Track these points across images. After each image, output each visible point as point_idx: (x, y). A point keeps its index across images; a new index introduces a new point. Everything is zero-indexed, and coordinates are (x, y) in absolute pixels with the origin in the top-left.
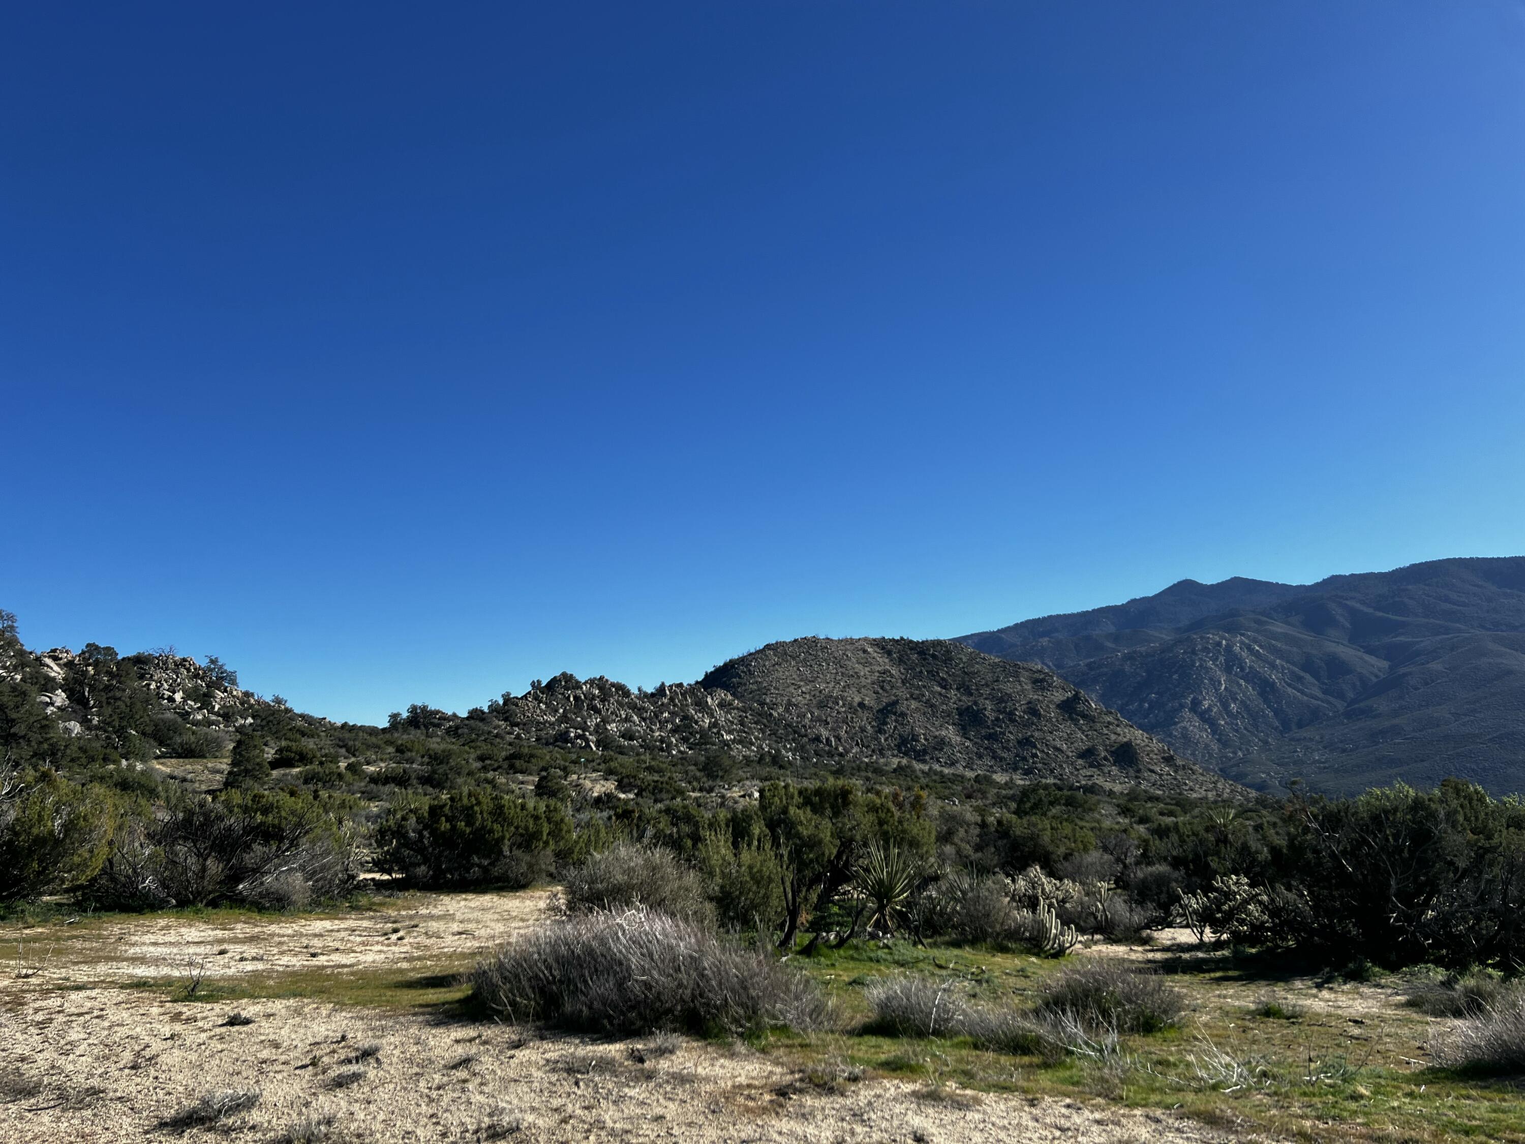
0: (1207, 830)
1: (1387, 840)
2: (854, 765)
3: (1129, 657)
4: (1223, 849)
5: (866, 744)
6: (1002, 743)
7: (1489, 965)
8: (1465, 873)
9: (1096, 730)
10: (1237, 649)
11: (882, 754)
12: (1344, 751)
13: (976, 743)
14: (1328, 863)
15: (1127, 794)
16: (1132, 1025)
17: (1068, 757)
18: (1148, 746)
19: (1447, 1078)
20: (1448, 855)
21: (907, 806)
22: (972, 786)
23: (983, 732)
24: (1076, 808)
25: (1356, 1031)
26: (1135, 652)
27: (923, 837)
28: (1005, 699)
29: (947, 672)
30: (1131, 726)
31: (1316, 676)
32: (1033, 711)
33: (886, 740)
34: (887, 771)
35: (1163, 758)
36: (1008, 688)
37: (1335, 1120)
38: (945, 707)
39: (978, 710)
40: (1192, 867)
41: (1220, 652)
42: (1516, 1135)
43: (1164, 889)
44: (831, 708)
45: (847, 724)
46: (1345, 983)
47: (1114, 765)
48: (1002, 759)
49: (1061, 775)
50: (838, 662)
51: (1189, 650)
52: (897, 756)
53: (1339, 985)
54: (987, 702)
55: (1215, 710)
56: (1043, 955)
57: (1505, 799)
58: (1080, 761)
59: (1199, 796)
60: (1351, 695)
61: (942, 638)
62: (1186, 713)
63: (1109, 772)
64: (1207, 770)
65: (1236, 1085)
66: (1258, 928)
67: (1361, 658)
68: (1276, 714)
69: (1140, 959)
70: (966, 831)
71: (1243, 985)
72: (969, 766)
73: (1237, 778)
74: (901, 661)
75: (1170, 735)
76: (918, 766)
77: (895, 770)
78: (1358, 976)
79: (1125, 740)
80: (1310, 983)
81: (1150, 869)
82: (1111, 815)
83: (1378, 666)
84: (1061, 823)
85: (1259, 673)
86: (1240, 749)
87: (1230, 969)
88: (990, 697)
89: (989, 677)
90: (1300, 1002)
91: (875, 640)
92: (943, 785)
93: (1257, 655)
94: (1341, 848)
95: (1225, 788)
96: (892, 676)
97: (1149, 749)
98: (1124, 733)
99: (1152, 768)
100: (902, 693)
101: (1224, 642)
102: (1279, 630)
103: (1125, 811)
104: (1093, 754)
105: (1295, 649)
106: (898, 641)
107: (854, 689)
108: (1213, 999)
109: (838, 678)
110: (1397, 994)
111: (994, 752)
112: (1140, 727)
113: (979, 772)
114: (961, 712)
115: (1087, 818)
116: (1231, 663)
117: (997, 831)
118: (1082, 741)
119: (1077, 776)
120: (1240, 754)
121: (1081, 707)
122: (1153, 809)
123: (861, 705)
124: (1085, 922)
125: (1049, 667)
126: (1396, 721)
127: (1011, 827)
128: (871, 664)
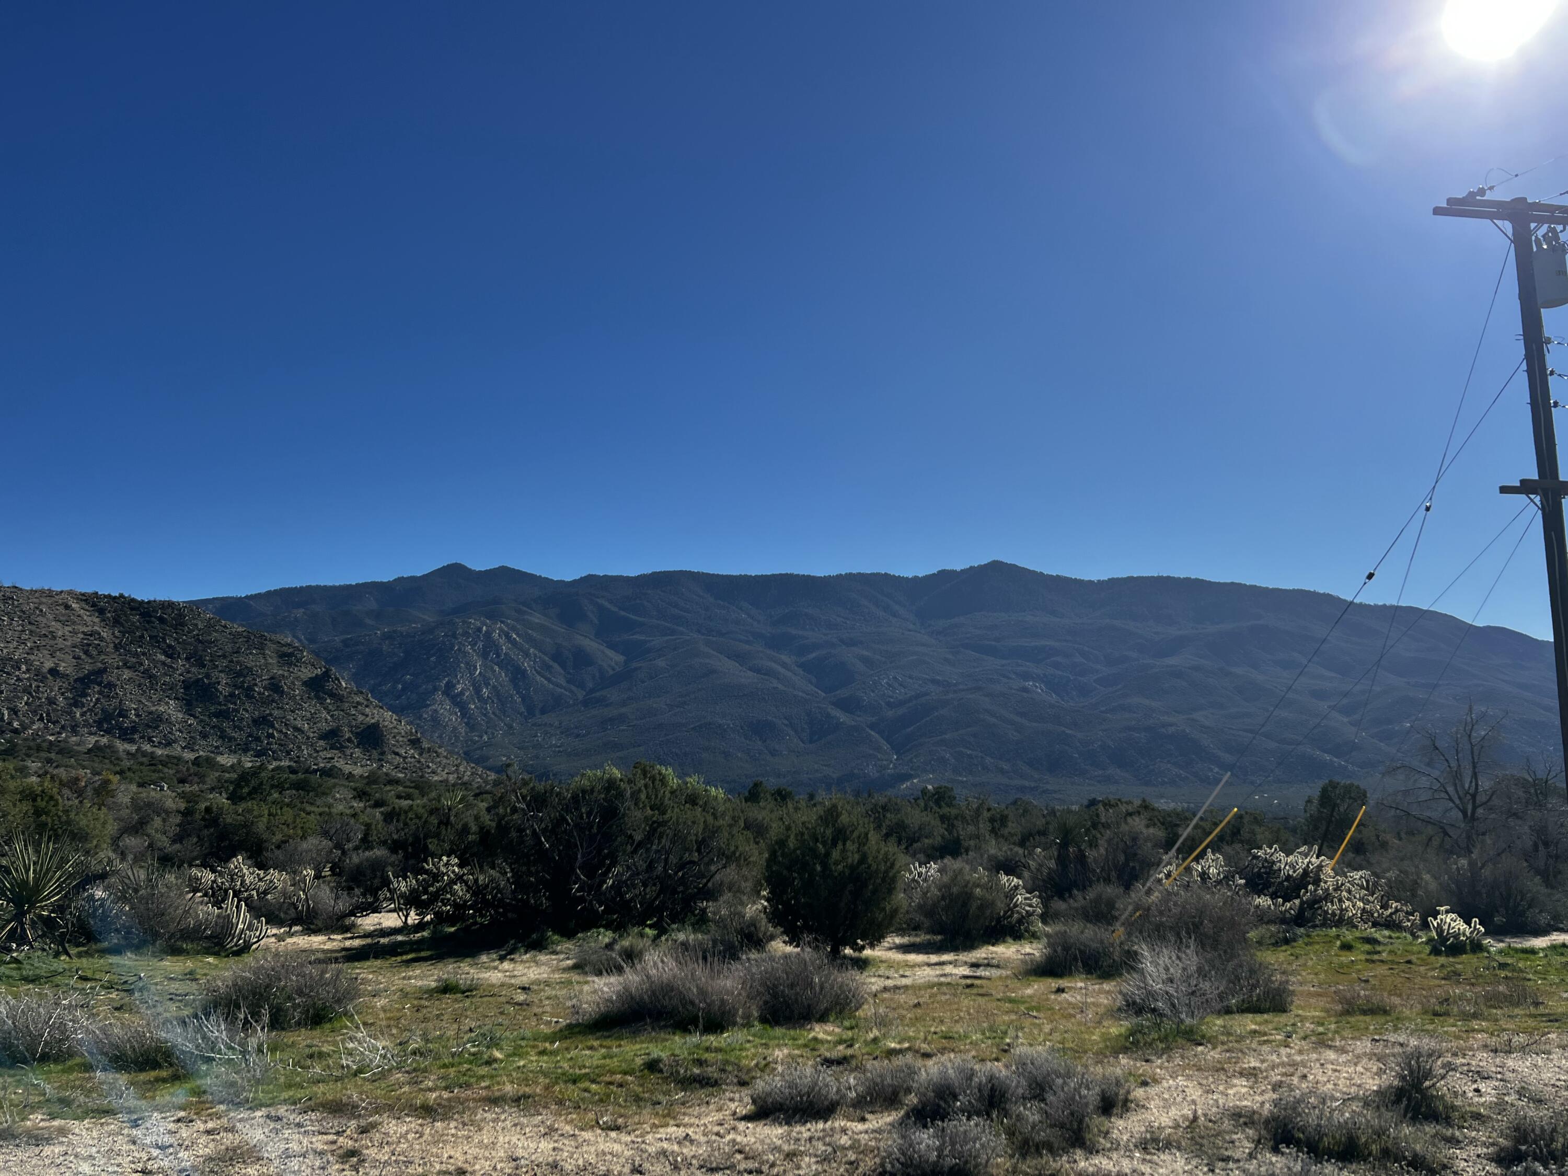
0: (431, 812)
1: (582, 818)
2: (32, 744)
3: (388, 637)
4: (444, 832)
5: (54, 719)
6: (233, 720)
7: (647, 926)
8: (640, 845)
9: (343, 710)
10: (495, 635)
11: (74, 730)
12: (578, 736)
13: (201, 721)
14: (529, 841)
15: (367, 777)
16: (300, 1019)
17: (308, 738)
18: (395, 728)
19: (580, 1033)
20: (629, 829)
21: (89, 792)
22: (188, 769)
23: (213, 709)
24: (308, 792)
25: (521, 997)
26: (395, 631)
27: (94, 829)
28: (245, 672)
29: (176, 639)
30: (381, 708)
31: (563, 665)
32: (275, 686)
33: (82, 715)
34: (79, 752)
35: (409, 740)
36: (251, 660)
37: (461, 1087)
38: (167, 679)
39: (210, 684)
40: (410, 850)
41: (479, 637)
42: (614, 1076)
43: (378, 874)
44: (8, 673)
45: (30, 694)
46: (526, 953)
47: (358, 747)
48: (231, 739)
49: (298, 757)
50: (26, 617)
51: (450, 633)
52: (95, 734)
53: (520, 955)
54: (222, 675)
55: (467, 694)
56: (223, 954)
57: (688, 779)
58: (322, 743)
59: (440, 779)
60: (590, 685)
61: (174, 600)
62: (439, 696)
63: (352, 754)
64: (451, 752)
65: (379, 1067)
66: (460, 907)
67: (603, 652)
68: (523, 700)
69: (336, 948)
70: (164, 820)
71: (432, 964)
72: (190, 747)
73: (479, 761)
74: (116, 622)
75: (420, 718)
76: (122, 746)
77: (90, 751)
78: (539, 945)
79: (373, 721)
80: (494, 956)
81: (367, 853)
82: (345, 799)
83: (612, 659)
84: (281, 808)
85: (513, 660)
86: (486, 733)
87: (423, 950)
88: (228, 670)
89: (229, 648)
90: (482, 975)
91: (83, 595)
92: (153, 768)
93: (514, 643)
94: (543, 826)
95: (466, 771)
96: (101, 639)
97: (396, 731)
98: (373, 714)
99: (397, 750)
100: (113, 659)
101: (484, 628)
102: (537, 621)
103: (361, 795)
104: (337, 736)
105: (548, 640)
106: (115, 598)
107: (46, 652)
108: (397, 982)
109: (24, 637)
110: (568, 959)
111: (223, 731)
112: (391, 708)
113: (201, 753)
114: (187, 686)
115: (318, 802)
116: (489, 648)
117: (203, 819)
118: (325, 720)
119: (316, 758)
120: (485, 738)
121: (330, 685)
122: (390, 793)
123: (54, 672)
124: (286, 913)
125: (300, 641)
126: (623, 710)
127: (221, 814)
128: (74, 623)
